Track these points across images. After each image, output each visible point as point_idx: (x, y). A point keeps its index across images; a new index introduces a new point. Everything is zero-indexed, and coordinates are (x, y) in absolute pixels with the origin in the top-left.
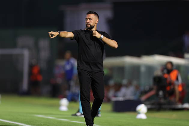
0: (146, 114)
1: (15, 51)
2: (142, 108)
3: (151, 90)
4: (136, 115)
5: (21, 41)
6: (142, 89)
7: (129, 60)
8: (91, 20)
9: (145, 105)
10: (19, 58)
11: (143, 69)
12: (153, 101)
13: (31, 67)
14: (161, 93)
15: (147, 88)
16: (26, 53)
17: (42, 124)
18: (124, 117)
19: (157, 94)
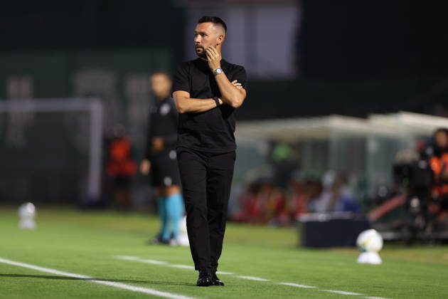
0: (380, 253)
1: (71, 105)
2: (371, 239)
3: (392, 195)
4: (358, 256)
5: (84, 80)
6: (371, 193)
7: (340, 125)
8: (206, 37)
9: (379, 231)
10: (79, 121)
11: (372, 146)
12: (396, 223)
13: (108, 143)
14: (415, 203)
15: (383, 191)
16: (96, 109)
17: (133, 276)
18: (329, 261)
19: (407, 206)
